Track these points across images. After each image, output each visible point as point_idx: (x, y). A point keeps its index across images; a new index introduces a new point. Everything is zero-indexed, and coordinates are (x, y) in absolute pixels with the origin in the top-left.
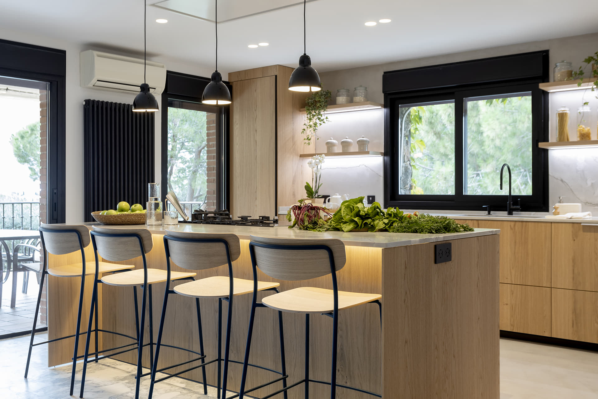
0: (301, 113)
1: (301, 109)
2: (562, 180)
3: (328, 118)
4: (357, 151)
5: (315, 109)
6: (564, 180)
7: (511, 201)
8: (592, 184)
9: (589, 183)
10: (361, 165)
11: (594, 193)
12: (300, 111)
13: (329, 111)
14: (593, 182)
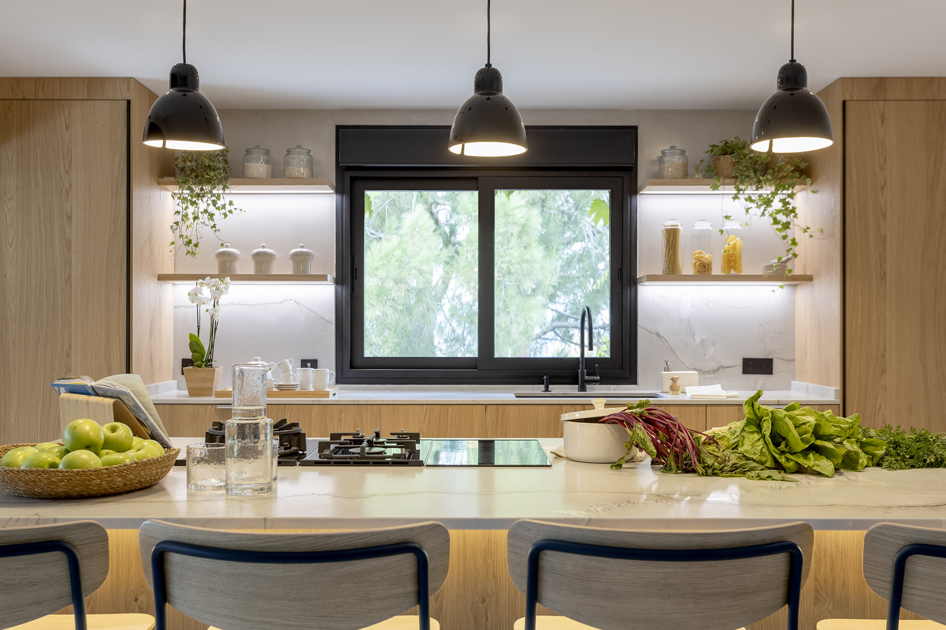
0: (159, 187)
1: (161, 180)
2: (658, 335)
3: (233, 203)
4: (290, 273)
5: (200, 183)
6: (661, 334)
7: (584, 368)
8: (702, 340)
9: (698, 339)
10: (286, 300)
11: (705, 354)
12: (159, 184)
13: (234, 189)
14: (704, 337)
